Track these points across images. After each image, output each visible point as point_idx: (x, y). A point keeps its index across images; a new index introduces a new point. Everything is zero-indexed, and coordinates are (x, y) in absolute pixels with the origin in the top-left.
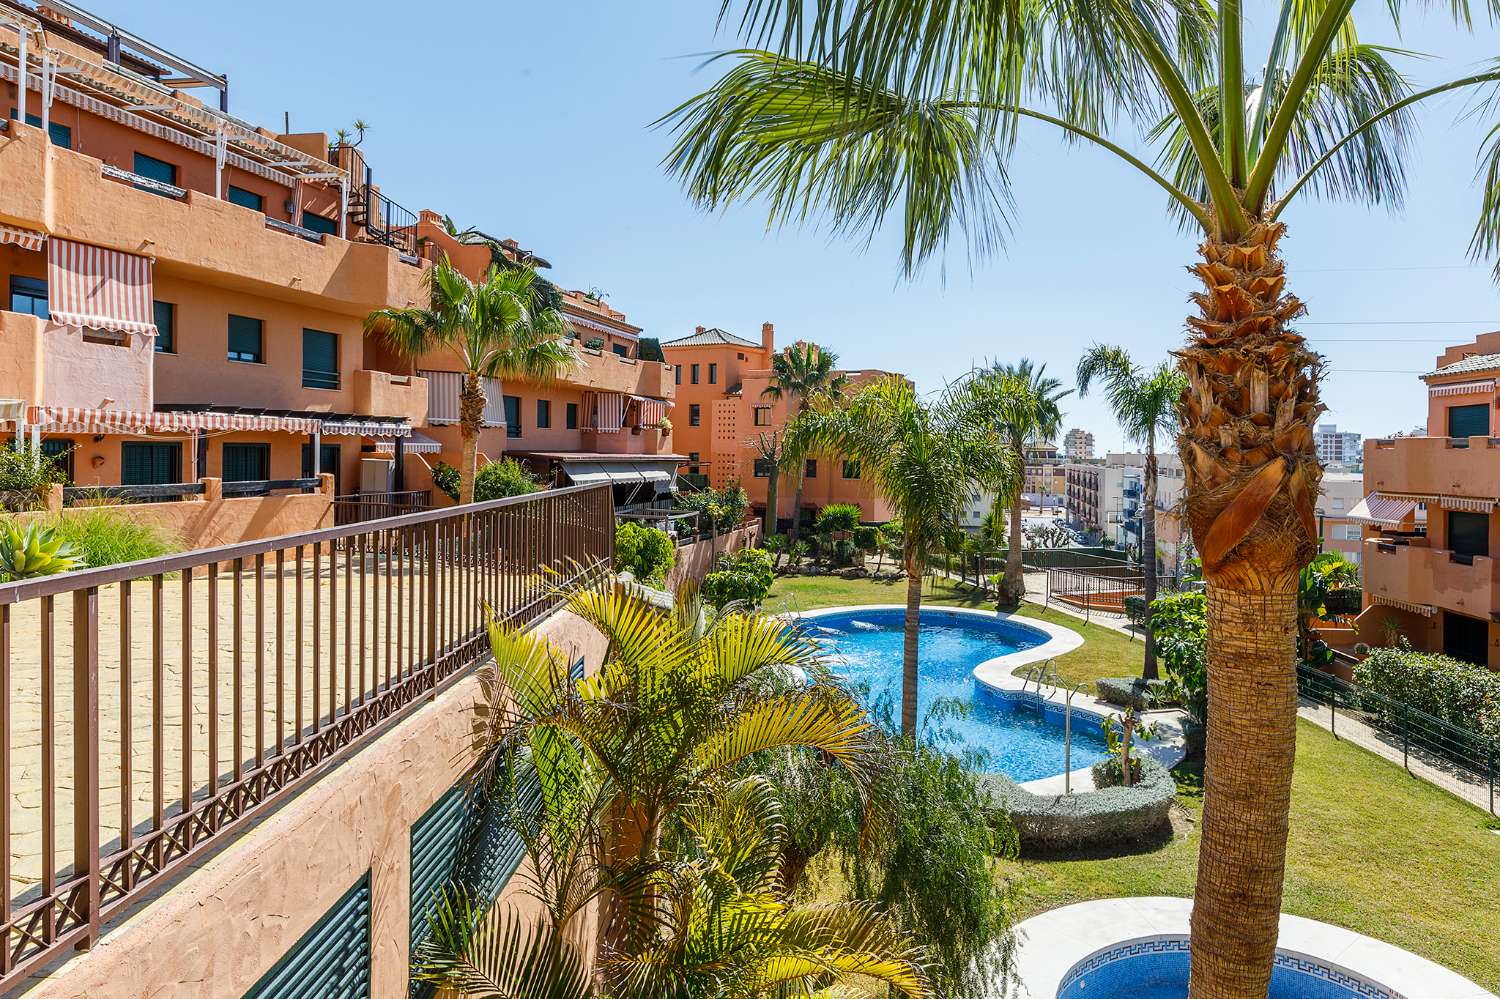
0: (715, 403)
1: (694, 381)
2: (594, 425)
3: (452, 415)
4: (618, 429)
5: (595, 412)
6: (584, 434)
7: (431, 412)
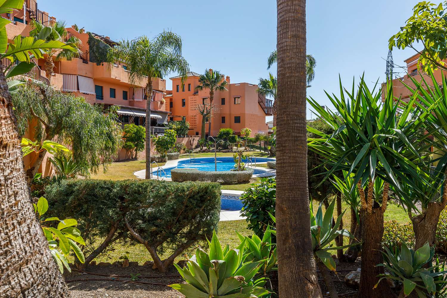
0: (189, 97)
1: (183, 90)
2: (133, 99)
3: (72, 89)
4: (142, 100)
5: (134, 94)
6: (130, 102)
7: (64, 86)
